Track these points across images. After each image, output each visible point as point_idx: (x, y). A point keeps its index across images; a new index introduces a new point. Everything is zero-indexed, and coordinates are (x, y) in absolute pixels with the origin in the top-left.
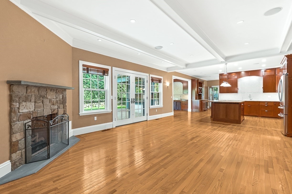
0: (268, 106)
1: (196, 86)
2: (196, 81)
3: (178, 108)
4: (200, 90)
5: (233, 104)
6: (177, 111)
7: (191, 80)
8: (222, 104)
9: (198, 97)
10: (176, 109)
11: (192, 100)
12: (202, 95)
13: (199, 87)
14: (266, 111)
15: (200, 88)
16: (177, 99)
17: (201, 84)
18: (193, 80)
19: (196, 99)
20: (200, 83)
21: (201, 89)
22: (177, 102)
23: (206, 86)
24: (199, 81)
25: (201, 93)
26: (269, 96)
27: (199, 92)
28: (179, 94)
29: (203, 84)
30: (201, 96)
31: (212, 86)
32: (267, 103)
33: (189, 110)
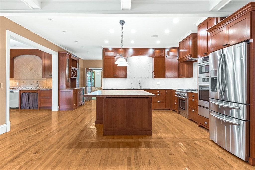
0: (160, 95)
1: (67, 65)
2: (66, 55)
3: (31, 106)
4: (74, 73)
5: (139, 99)
6: (28, 111)
7: (58, 53)
8: (120, 99)
9: (71, 84)
10: (28, 108)
11: (59, 90)
12: (77, 80)
13: (72, 68)
14: (158, 102)
15: (74, 68)
16: (30, 88)
17: (76, 62)
18: (61, 54)
19: (67, 87)
20: (73, 60)
21: (75, 70)
22: (29, 94)
23: (82, 67)
24: (72, 57)
25: (75, 76)
26: (158, 83)
27: (72, 76)
28: (35, 78)
29: (77, 63)
30: (75, 82)
31: (90, 68)
32: (160, 92)
33: (55, 107)
